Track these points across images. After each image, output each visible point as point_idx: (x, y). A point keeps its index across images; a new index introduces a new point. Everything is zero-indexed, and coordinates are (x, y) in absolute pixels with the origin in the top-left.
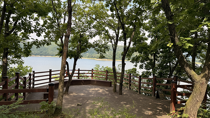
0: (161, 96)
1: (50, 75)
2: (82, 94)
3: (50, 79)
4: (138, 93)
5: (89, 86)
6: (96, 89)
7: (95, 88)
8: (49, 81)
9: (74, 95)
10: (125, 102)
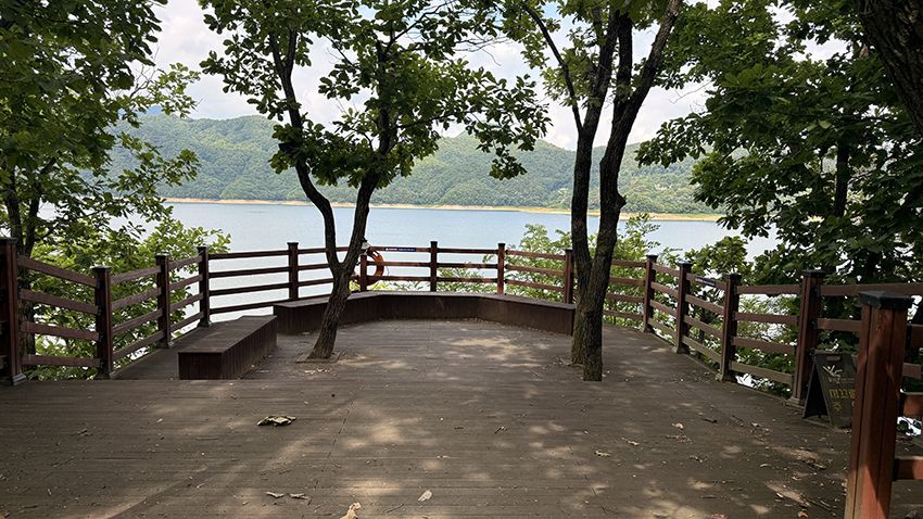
0: (842, 401)
1: (293, 269)
2: (397, 365)
3: (293, 285)
4: (720, 376)
5: (463, 327)
6: (488, 343)
7: (488, 336)
8: (287, 297)
9: (350, 367)
10: (557, 428)
